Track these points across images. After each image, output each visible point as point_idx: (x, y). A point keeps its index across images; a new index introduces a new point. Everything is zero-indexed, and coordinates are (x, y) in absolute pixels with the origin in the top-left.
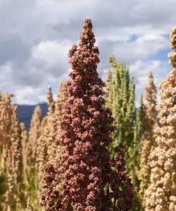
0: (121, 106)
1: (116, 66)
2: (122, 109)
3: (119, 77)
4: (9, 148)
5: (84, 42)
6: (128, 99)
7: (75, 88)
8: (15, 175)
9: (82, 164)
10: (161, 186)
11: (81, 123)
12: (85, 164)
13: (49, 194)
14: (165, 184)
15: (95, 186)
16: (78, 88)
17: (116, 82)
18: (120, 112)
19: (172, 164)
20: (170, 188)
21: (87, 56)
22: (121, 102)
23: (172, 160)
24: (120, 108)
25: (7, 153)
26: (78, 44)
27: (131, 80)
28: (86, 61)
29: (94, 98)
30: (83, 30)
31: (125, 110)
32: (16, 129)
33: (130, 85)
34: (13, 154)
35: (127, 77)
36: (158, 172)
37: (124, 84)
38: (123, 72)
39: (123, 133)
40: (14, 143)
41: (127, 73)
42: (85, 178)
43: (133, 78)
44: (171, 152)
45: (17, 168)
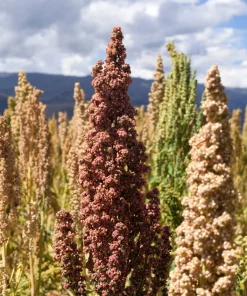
0: (179, 105)
1: (175, 56)
2: (180, 110)
3: (177, 70)
4: (36, 155)
5: (112, 57)
6: (187, 99)
7: (98, 117)
8: (43, 189)
9: (105, 216)
10: (187, 272)
11: (104, 163)
12: (107, 217)
13: (64, 248)
14: (191, 271)
15: (119, 246)
16: (103, 118)
17: (174, 76)
18: (176, 113)
19: (201, 250)
20: (198, 276)
21: (115, 77)
22: (178, 101)
23: (200, 244)
24: (177, 109)
25: (33, 160)
26: (104, 60)
27: (192, 73)
28: (113, 83)
29: (122, 133)
30: (111, 43)
31: (184, 111)
32: (44, 134)
33: (191, 80)
34: (41, 164)
35: (188, 70)
36: (184, 254)
37: (183, 79)
38: (183, 63)
39: (179, 139)
40: (41, 151)
41: (189, 64)
42: (107, 233)
43: (195, 72)
44: (200, 233)
45: (44, 180)
